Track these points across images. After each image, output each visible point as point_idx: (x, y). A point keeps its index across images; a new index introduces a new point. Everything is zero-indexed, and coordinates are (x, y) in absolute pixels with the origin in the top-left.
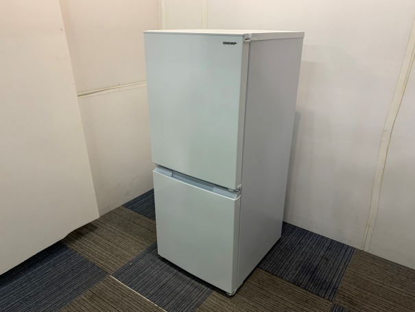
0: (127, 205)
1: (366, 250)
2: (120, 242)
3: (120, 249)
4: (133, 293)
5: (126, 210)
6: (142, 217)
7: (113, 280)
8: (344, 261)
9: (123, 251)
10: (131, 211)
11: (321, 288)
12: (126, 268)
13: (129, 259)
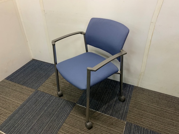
0: (8, 78)
1: (139, 86)
2: (3, 104)
3: (3, 109)
5: (7, 81)
6: (17, 85)
8: (129, 94)
9: (5, 110)
10: (10, 82)
11: (119, 114)
12: (7, 122)
13: (9, 115)
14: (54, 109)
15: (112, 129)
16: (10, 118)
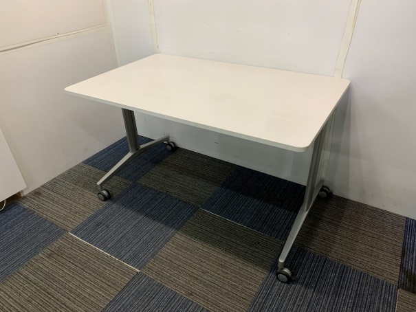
0: (87, 162)
3: (79, 206)
4: (92, 248)
5: (86, 166)
7: (72, 237)
9: (83, 208)
10: (91, 168)
11: (274, 230)
12: (84, 224)
13: (88, 215)
14: (161, 214)
15: (256, 250)
16: (91, 219)
